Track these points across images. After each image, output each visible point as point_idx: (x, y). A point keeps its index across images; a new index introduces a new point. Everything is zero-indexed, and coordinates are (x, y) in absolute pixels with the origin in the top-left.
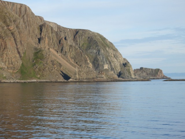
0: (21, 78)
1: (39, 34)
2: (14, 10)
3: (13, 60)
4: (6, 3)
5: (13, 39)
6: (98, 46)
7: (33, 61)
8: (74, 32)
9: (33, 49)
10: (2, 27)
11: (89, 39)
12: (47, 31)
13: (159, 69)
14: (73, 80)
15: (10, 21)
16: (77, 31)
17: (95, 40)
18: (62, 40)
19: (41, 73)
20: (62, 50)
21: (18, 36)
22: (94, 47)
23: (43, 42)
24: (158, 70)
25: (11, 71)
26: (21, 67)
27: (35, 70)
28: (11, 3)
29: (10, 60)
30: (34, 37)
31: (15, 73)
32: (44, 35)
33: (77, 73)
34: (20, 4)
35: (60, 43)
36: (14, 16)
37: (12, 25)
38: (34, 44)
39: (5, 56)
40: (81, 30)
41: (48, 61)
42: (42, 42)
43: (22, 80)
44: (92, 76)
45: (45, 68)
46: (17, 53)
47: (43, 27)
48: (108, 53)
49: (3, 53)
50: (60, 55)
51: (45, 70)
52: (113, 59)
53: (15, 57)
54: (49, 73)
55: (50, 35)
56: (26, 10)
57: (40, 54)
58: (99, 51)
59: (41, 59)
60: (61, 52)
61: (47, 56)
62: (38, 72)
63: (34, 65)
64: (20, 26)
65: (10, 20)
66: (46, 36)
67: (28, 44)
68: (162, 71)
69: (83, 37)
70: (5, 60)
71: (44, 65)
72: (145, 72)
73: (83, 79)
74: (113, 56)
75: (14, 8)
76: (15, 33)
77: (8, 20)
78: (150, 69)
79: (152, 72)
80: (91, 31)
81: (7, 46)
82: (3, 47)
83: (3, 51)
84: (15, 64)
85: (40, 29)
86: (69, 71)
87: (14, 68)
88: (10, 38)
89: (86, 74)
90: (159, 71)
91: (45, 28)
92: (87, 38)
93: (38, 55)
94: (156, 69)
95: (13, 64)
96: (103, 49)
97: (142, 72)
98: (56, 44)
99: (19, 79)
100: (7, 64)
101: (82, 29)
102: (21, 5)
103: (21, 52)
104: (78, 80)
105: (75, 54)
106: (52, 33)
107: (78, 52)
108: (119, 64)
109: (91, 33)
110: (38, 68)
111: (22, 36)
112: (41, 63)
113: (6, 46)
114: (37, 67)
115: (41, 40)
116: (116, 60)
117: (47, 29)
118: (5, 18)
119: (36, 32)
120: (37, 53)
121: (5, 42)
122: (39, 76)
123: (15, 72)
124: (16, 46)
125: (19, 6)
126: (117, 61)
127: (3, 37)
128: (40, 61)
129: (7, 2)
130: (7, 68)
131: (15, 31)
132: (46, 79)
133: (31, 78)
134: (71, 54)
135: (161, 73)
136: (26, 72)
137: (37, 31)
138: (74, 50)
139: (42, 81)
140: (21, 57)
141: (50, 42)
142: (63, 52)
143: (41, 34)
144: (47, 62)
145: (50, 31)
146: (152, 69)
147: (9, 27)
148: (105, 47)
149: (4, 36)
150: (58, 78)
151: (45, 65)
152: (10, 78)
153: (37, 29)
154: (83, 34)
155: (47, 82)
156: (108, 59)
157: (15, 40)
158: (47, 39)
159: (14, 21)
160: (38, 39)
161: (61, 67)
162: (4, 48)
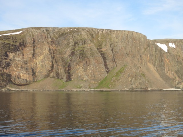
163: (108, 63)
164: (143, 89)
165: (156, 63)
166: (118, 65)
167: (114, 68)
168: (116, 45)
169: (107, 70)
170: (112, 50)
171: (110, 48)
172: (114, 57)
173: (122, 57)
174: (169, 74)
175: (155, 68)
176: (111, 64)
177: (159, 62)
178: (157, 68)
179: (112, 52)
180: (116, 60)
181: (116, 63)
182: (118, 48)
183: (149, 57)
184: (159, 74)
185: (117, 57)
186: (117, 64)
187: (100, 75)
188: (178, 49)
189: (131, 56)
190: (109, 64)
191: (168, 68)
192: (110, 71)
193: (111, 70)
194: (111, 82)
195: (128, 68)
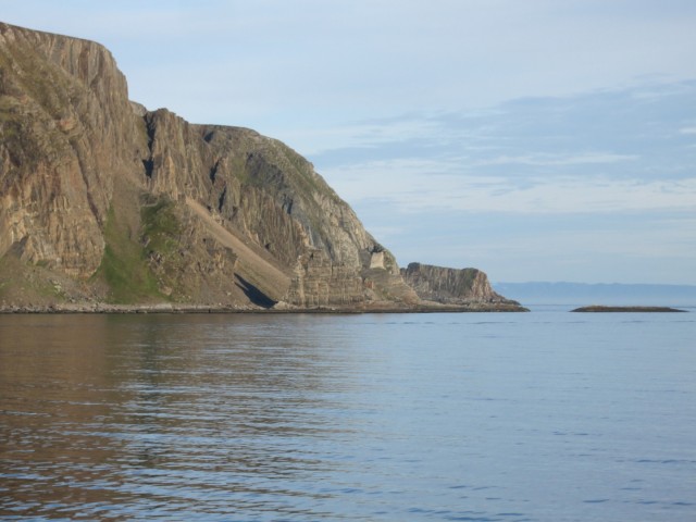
0: (113, 299)
1: (146, 144)
2: (63, 63)
3: (82, 235)
4: (38, 36)
5: (76, 163)
6: (286, 187)
7: (144, 240)
8: (197, 134)
9: (136, 197)
10: (41, 120)
11: (252, 162)
12: (170, 137)
13: (476, 271)
14: (289, 306)
15: (62, 100)
16: (209, 131)
17: (275, 167)
18: (220, 169)
19: (174, 281)
20: (222, 201)
21: (89, 153)
22: (273, 189)
23: (164, 174)
24: (474, 272)
25: (75, 273)
26: (105, 260)
27: (154, 270)
28: (52, 35)
29: (71, 235)
30: (130, 155)
31: (89, 281)
32: (163, 148)
33: (301, 282)
34: (83, 41)
35: (213, 177)
36: (69, 82)
37: (69, 115)
38: (137, 180)
39: (54, 219)
40: (221, 127)
41: (194, 239)
42: (158, 173)
43: (117, 302)
44: (352, 294)
45: (186, 264)
46: (89, 211)
47: (159, 122)
48: (320, 211)
49: (48, 211)
50: (217, 221)
51: (186, 270)
52: (336, 232)
53: (86, 224)
54: (201, 282)
55: (182, 147)
56: (102, 63)
57: (167, 215)
58: (290, 204)
59: (170, 233)
60: (220, 208)
61: (190, 222)
62: (163, 276)
63: (148, 252)
64: (92, 117)
65: (60, 97)
66: (169, 152)
67: (115, 179)
68: (485, 277)
69: (232, 154)
70: (55, 235)
71: (182, 255)
72: (425, 279)
73: (321, 302)
74: (335, 221)
75: (64, 54)
76: (80, 141)
77: (54, 97)
78: (442, 269)
79: (453, 279)
80: (258, 135)
81: (63, 186)
82: (49, 192)
83: (47, 203)
84: (86, 249)
85: (148, 126)
86: (257, 274)
87: (84, 261)
88: (68, 160)
89: (331, 286)
90: (477, 278)
91: (163, 124)
92: (245, 158)
93: (158, 217)
94: (464, 270)
95: (82, 247)
96: (302, 196)
97: (416, 281)
98: (200, 181)
99: (107, 302)
100: (61, 250)
101: (224, 127)
102: (86, 44)
103: (101, 208)
104: (303, 307)
105: (260, 218)
106: (186, 142)
107: (270, 210)
108: (356, 252)
109: (257, 138)
110: (163, 262)
111: (99, 151)
112: (170, 245)
113: (59, 188)
114: (158, 261)
115: (155, 167)
116: (346, 237)
117: (170, 128)
118: (43, 90)
119: (134, 140)
120: (155, 210)
121: (56, 174)
122: (168, 291)
123: (87, 275)
124: (85, 187)
125: (78, 50)
126: (350, 241)
127: (46, 157)
128: (169, 239)
129: (40, 33)
130: (62, 263)
131: (79, 136)
132: (193, 302)
133: (145, 298)
134: (245, 215)
135: (484, 285)
136: (125, 275)
137: (138, 137)
138: (255, 204)
139: (193, 310)
140: (100, 224)
141: (182, 174)
142: (226, 207)
143: (150, 145)
144: (190, 242)
145: (181, 134)
146: (450, 270)
147: (62, 122)
148: (307, 190)
149: (51, 153)
150: (232, 298)
151: (185, 253)
152: (79, 298)
153: (135, 127)
154: (231, 142)
155: (210, 311)
156: (322, 233)
157: (81, 164)
158: (171, 164)
159: (75, 100)
160: (144, 161)
161: (233, 262)
162: (53, 195)
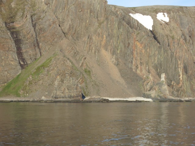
163: (24, 50)
164: (73, 97)
165: (118, 50)
166: (43, 53)
167: (35, 59)
168: (42, 17)
169: (22, 63)
170: (34, 26)
171: (31, 21)
172: (38, 39)
173: (54, 40)
174: (141, 71)
175: (114, 60)
176: (31, 52)
177: (123, 49)
178: (117, 59)
179: (35, 29)
180: (40, 44)
181: (40, 49)
182: (45, 22)
183: (105, 38)
184: (120, 70)
185: (42, 39)
186: (42, 51)
187: (6, 73)
188: (173, 24)
189: (70, 37)
190: (26, 52)
191: (141, 59)
192: (27, 64)
193: (29, 62)
194: (25, 84)
195: (58, 59)
